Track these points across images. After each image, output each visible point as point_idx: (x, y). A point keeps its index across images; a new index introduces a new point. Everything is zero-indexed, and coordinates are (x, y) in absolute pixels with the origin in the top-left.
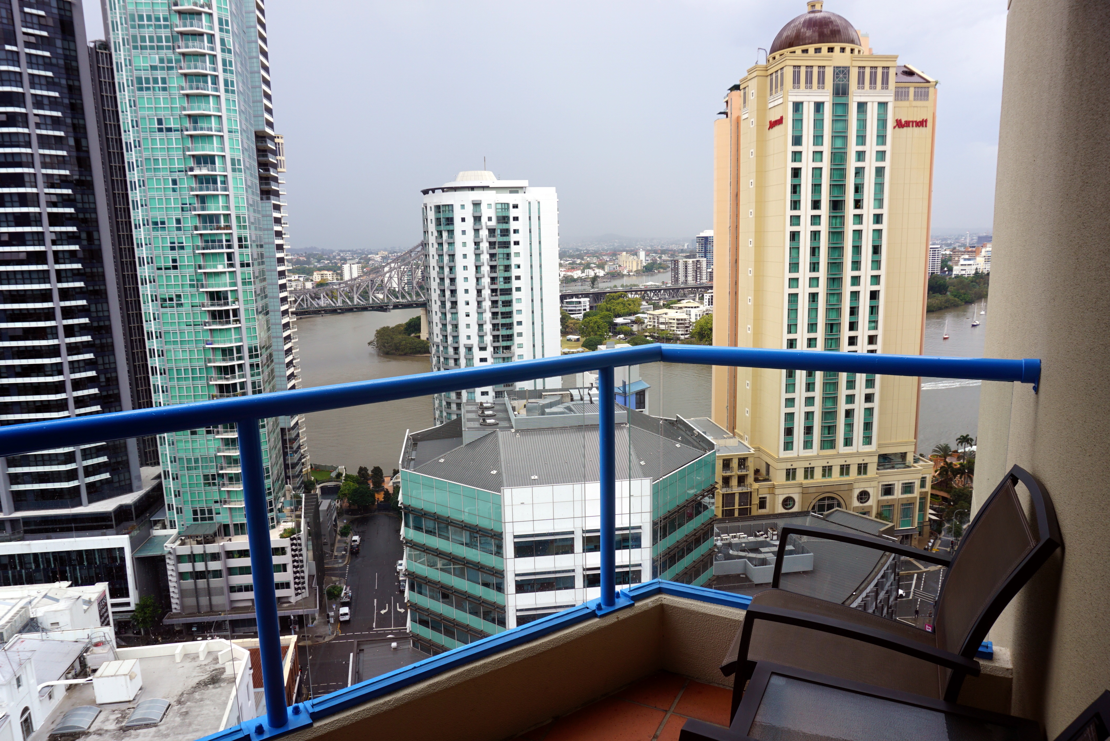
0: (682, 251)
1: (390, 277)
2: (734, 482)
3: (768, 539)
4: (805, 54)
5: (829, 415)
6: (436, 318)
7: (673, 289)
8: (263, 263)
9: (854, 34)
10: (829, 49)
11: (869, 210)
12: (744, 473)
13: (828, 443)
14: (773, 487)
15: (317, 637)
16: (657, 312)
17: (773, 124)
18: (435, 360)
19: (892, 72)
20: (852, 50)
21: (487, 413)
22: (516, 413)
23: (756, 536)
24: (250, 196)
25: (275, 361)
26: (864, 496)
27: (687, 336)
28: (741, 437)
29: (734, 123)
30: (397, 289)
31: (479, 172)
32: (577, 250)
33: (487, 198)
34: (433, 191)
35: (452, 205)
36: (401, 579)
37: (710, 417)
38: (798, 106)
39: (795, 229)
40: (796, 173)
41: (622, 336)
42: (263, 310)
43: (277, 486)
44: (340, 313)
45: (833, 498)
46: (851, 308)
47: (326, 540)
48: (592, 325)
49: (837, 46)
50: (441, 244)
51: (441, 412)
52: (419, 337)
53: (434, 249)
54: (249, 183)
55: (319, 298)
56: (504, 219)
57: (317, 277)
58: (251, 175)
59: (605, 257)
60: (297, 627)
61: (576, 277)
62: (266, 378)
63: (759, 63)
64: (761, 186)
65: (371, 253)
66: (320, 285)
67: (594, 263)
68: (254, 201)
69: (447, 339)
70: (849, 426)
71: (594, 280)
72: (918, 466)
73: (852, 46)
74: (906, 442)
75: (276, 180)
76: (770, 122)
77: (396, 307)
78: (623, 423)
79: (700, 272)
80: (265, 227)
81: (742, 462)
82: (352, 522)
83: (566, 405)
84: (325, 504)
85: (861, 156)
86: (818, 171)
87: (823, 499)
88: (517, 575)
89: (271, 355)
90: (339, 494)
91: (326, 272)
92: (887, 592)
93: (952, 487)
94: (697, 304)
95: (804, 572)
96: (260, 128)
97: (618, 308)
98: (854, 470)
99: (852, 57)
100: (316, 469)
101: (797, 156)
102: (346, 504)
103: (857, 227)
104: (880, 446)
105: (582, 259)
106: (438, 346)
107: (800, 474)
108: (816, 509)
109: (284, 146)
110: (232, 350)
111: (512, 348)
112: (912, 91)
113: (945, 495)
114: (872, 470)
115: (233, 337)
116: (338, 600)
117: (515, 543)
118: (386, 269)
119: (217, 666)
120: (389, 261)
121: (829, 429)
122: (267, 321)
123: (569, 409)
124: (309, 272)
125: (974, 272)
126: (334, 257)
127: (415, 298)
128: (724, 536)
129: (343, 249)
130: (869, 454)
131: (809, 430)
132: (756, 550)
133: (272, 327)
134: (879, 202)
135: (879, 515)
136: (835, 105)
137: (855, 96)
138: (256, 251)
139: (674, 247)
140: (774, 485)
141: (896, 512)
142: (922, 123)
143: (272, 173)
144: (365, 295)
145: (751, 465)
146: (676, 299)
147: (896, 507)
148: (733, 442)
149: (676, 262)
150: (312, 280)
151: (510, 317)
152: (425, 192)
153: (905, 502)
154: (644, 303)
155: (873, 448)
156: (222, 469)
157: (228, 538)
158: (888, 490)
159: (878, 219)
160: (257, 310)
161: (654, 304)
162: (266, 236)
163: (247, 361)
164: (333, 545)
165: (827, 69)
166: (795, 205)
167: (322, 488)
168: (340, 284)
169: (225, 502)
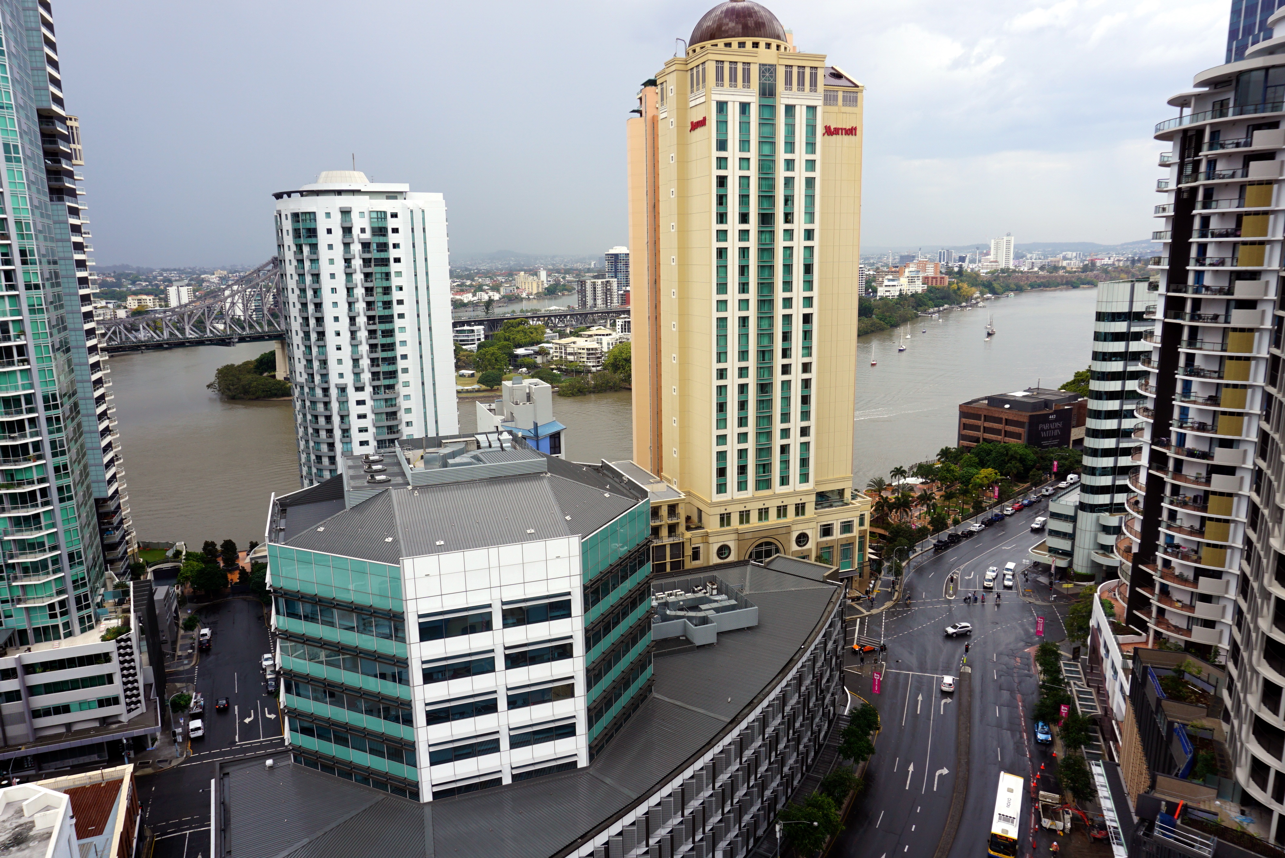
0: (589, 270)
1: (233, 304)
2: (664, 532)
3: (708, 595)
4: (728, 49)
5: (764, 451)
6: (298, 353)
7: (581, 315)
8: (58, 284)
9: (780, 28)
10: (753, 43)
11: (799, 225)
12: (675, 521)
13: (764, 483)
14: (707, 535)
15: (159, 762)
16: (564, 341)
17: (696, 126)
18: (298, 404)
19: (821, 73)
20: (778, 47)
21: (375, 467)
22: (411, 466)
23: (694, 592)
24: (35, 196)
25: (81, 412)
26: (802, 539)
27: (599, 368)
28: (669, 481)
29: (649, 123)
30: (242, 318)
31: (347, 172)
32: (466, 269)
33: (357, 204)
34: (289, 194)
35: (314, 213)
36: (268, 677)
37: (632, 459)
38: (722, 107)
39: (722, 245)
40: (722, 181)
41: (524, 370)
42: (61, 346)
43: (94, 574)
44: (166, 349)
45: (770, 544)
46: (783, 333)
47: (165, 636)
48: (488, 357)
49: (762, 41)
50: (301, 261)
51: (310, 468)
52: (274, 376)
53: (293, 267)
54: (32, 178)
55: (137, 330)
56: (380, 231)
57: (132, 303)
58: (35, 167)
59: (499, 278)
60: (132, 753)
61: (466, 301)
62: (71, 435)
63: (678, 56)
64: (683, 196)
65: (205, 273)
66: (137, 313)
67: (487, 285)
68: (40, 202)
69: (313, 378)
70: (785, 463)
71: (489, 303)
72: (857, 503)
73: (779, 42)
74: (844, 478)
75: (70, 174)
76: (692, 123)
77: (242, 340)
78: (542, 473)
79: (611, 295)
80: (59, 237)
81: (672, 509)
82: (199, 611)
83: (473, 453)
84: (160, 592)
85: (790, 164)
86: (745, 181)
87: (760, 545)
88: (423, 662)
89: (76, 405)
90: (179, 577)
91: (144, 297)
92: (835, 642)
93: (889, 524)
94: (608, 332)
95: (749, 628)
96: (44, 105)
97: (518, 337)
98: (791, 511)
99: (778, 55)
100: (145, 548)
101: (722, 162)
102: (189, 589)
103: (788, 244)
104: (817, 483)
105: (473, 280)
106: (302, 388)
107: (735, 519)
108: (754, 556)
109: (79, 132)
110: (20, 400)
111: (396, 387)
112: (840, 94)
113: (882, 531)
114: (810, 509)
115: (20, 383)
116: (186, 712)
117: (420, 624)
118: (227, 293)
119: (22, 821)
120: (230, 283)
121: (764, 467)
122: (69, 362)
123: (478, 459)
124: (121, 298)
125: (898, 293)
126: (155, 278)
127: (266, 328)
128: (659, 595)
129: (166, 267)
130: (807, 493)
131: (742, 470)
132: (695, 608)
133: (75, 368)
134: (810, 215)
135: (819, 558)
136: (761, 106)
137: (783, 99)
138: (47, 268)
139: (579, 266)
140: (707, 532)
141: (835, 554)
142: (851, 131)
143: (64, 166)
144: (200, 325)
145: (682, 511)
146: (584, 326)
147: (835, 547)
148: (661, 487)
149: (583, 283)
150: (125, 308)
151: (393, 350)
152: (279, 196)
153: (844, 542)
154: (548, 331)
155: (810, 486)
156: (11, 557)
157: (26, 647)
158: (827, 530)
159: (809, 234)
160: (53, 346)
161: (559, 332)
162: (60, 249)
163: (41, 414)
164: (174, 642)
165: (752, 66)
166: (722, 218)
167: (154, 571)
168: (165, 312)
169: (19, 601)
